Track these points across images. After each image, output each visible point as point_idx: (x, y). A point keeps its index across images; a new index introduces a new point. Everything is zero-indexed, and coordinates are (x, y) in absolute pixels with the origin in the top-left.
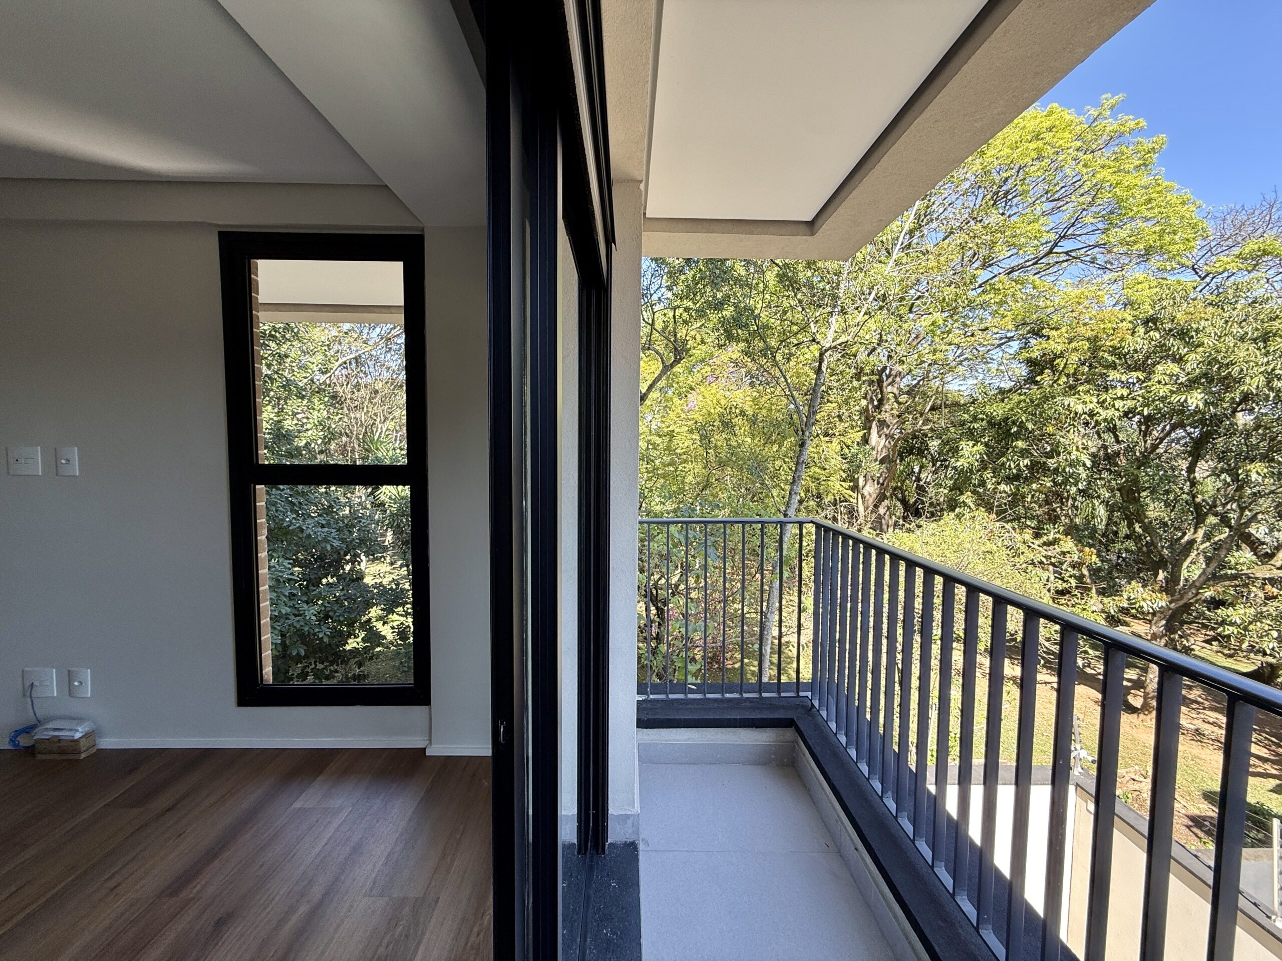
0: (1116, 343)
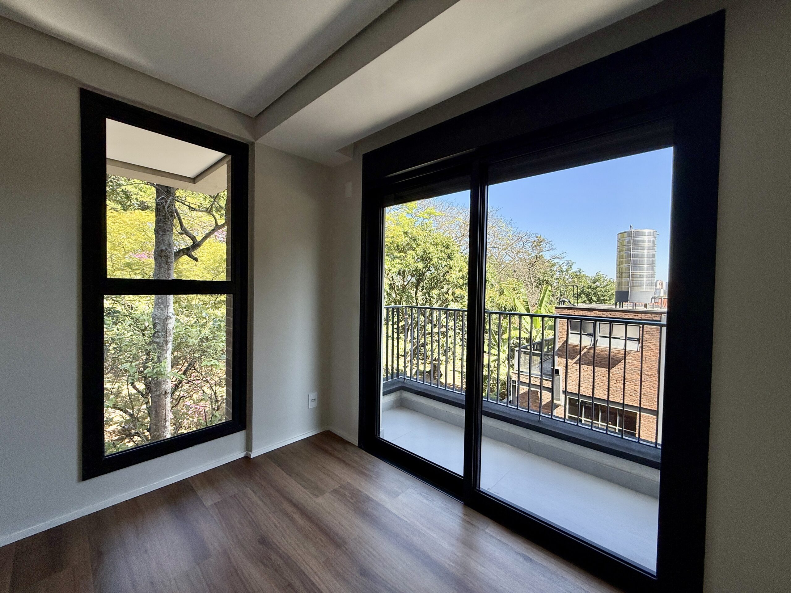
0: (399, 240)
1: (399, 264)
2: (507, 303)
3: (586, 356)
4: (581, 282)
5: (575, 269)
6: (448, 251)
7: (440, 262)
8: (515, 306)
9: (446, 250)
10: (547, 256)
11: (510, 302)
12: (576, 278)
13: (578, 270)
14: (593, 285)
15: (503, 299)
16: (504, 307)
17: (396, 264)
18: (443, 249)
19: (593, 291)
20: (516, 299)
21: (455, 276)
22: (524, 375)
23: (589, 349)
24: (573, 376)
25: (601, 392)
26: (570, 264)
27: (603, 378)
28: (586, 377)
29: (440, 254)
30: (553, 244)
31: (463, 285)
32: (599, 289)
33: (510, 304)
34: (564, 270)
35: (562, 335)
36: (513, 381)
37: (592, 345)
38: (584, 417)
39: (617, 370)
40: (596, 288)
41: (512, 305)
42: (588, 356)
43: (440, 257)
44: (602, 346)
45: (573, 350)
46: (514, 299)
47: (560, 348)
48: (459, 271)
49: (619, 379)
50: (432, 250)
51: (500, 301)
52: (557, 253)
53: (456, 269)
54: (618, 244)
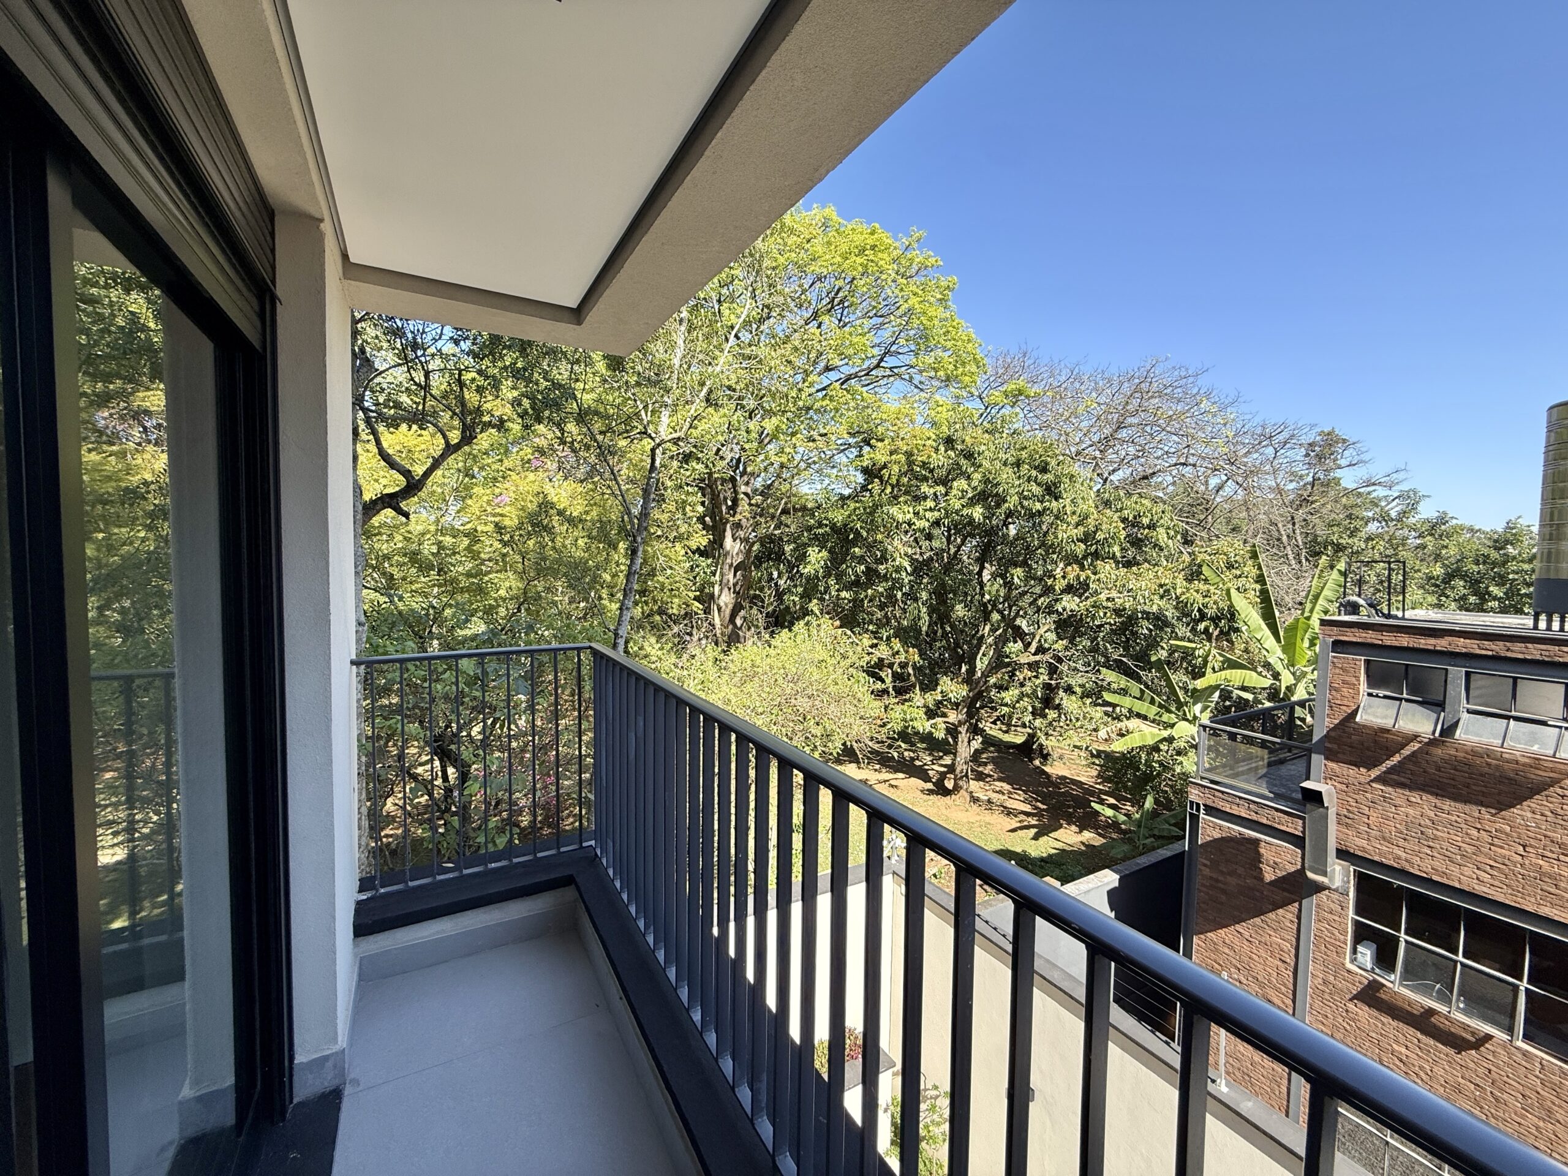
0: (924, 458)
1: (931, 510)
2: (1207, 599)
3: (1415, 763)
4: (1446, 547)
5: (1427, 511)
6: (1049, 477)
7: (1026, 503)
8: (1231, 606)
9: (1040, 476)
10: (1349, 479)
11: (1215, 598)
12: (1429, 538)
13: (1437, 514)
14: (1494, 555)
15: (1197, 591)
16: (1199, 610)
17: (926, 510)
18: (1034, 473)
19: (1492, 569)
20: (1233, 592)
21: (1065, 536)
22: (1223, 792)
23: (1427, 744)
24: (1372, 813)
25: (1467, 871)
26: (1411, 501)
27: (1474, 832)
28: (1417, 821)
29: (1025, 486)
30: (1363, 449)
31: (1085, 557)
32: (1513, 566)
33: (1215, 603)
34: (1393, 514)
35: (1339, 696)
36: (1192, 803)
37: (1437, 734)
38: (1406, 933)
39: (1529, 815)
40: (1504, 563)
41: (1221, 604)
42: (1424, 764)
43: (1026, 493)
44: (1476, 739)
45: (1375, 742)
46: (1228, 591)
47: (1333, 734)
48: (1077, 525)
49: (1532, 842)
50: (1005, 476)
51: (1188, 595)
52: (1377, 471)
53: (1069, 519)
54: (1548, 437)
